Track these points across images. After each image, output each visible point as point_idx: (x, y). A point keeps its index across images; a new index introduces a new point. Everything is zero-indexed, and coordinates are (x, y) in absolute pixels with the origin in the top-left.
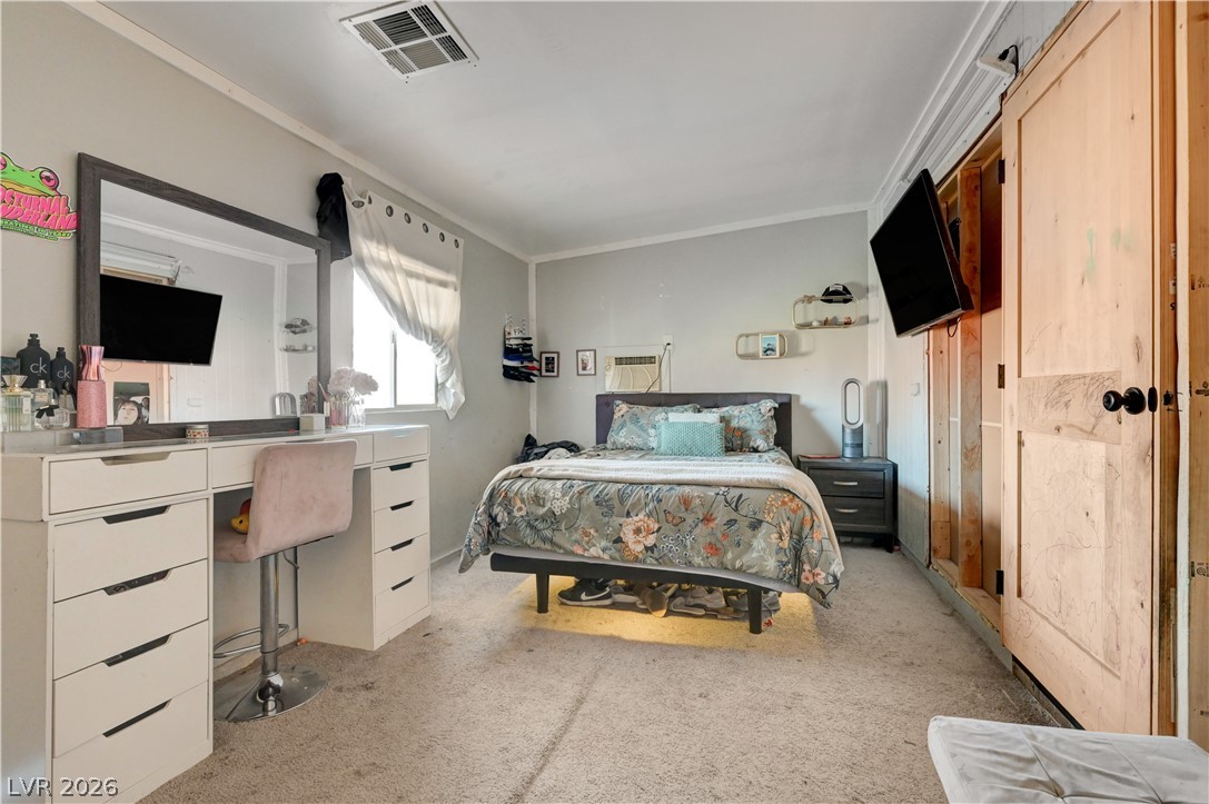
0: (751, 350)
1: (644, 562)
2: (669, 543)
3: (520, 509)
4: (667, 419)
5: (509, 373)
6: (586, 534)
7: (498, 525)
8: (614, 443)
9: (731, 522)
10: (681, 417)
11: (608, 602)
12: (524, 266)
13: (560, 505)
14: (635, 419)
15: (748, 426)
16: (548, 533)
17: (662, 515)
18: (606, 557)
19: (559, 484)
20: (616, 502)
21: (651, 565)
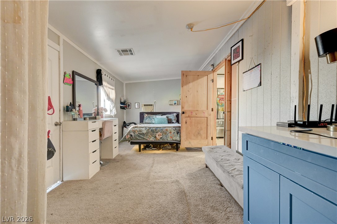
0: (171, 104)
1: (160, 140)
2: (164, 137)
3: (137, 133)
4: (156, 117)
5: (121, 108)
6: (150, 136)
7: (132, 136)
8: (145, 122)
9: (174, 133)
10: (159, 117)
11: (151, 149)
12: (123, 84)
13: (145, 132)
14: (149, 117)
15: (172, 118)
16: (143, 137)
17: (163, 133)
18: (153, 140)
19: (144, 128)
20: (155, 131)
21: (161, 141)
